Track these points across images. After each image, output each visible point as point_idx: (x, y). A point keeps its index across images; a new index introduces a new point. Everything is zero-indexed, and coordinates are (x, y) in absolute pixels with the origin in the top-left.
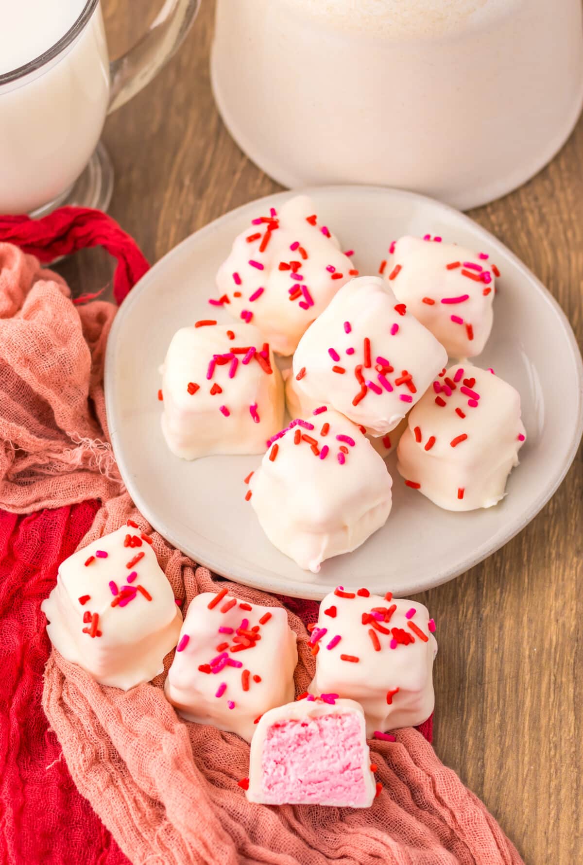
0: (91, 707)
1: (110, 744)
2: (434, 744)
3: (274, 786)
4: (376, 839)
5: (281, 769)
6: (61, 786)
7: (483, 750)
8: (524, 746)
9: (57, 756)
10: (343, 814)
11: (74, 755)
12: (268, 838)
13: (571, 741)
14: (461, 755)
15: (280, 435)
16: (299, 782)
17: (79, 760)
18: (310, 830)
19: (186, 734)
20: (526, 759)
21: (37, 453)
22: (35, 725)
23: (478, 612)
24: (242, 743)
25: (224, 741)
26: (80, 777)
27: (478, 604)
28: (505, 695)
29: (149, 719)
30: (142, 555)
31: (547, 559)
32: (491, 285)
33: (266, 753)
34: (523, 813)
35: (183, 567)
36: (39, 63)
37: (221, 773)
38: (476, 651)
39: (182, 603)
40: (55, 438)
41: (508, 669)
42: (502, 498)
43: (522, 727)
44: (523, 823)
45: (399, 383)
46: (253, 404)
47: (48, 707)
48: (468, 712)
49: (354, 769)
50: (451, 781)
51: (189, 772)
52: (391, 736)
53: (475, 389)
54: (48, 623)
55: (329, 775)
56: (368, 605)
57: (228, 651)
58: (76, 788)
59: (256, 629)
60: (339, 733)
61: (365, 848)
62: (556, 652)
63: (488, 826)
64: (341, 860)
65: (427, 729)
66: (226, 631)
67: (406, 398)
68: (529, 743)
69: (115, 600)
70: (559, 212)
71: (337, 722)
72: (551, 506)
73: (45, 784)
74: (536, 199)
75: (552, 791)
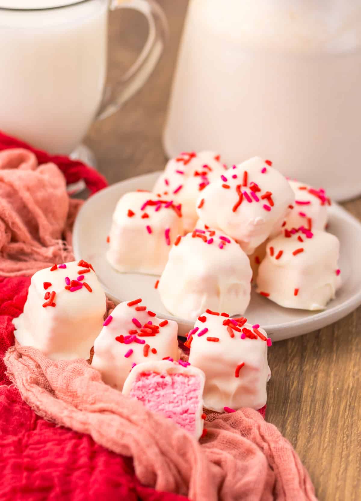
7: (297, 433)
8: (326, 434)
13: (359, 434)
20: (327, 440)
23: (301, 368)
27: (301, 365)
28: (315, 408)
30: (89, 271)
33: (133, 390)
34: (322, 464)
38: (297, 386)
41: (319, 396)
43: (325, 425)
44: (322, 469)
45: (263, 198)
46: (167, 228)
48: (288, 414)
54: (15, 330)
57: (136, 335)
60: (185, 387)
62: (351, 391)
67: (267, 208)
68: (330, 433)
71: (185, 379)
75: (343, 456)
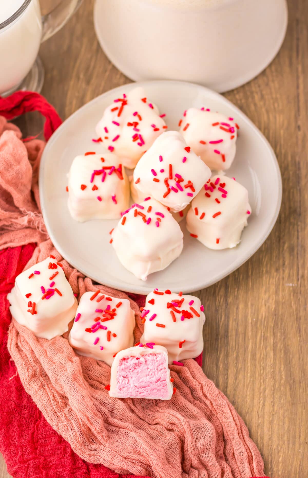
0: (32, 348)
1: (41, 367)
2: (203, 367)
3: (123, 389)
4: (173, 416)
5: (126, 381)
6: (17, 388)
7: (227, 370)
8: (248, 368)
9: (15, 373)
10: (157, 403)
11: (23, 373)
12: (119, 415)
13: (271, 366)
14: (216, 372)
15: (127, 212)
16: (135, 387)
17: (26, 375)
18: (141, 410)
19: (79, 363)
20: (249, 375)
21: (5, 219)
22: (4, 357)
23: (226, 300)
24: (107, 366)
25: (98, 366)
26: (26, 384)
27: (226, 296)
29: (60, 355)
30: (57, 273)
31: (261, 273)
32: (235, 134)
33: (119, 372)
34: (247, 402)
35: (78, 277)
36: (6, 24)
37: (97, 382)
38: (225, 320)
39: (77, 296)
40: (14, 211)
41: (241, 329)
42: (238, 243)
43: (247, 358)
44: (247, 407)
45: (186, 187)
46: (113, 195)
47: (10, 348)
48: (220, 351)
49: (162, 381)
50: (211, 386)
51: (80, 382)
52: (181, 363)
53: (225, 189)
54: (10, 305)
55: (150, 383)
56: (170, 298)
57: (100, 321)
58: (24, 389)
59: (114, 310)
60: (155, 363)
61: (168, 420)
62: (264, 321)
63: (229, 409)
64: (156, 426)
65: (199, 360)
66: (99, 311)
67: (190, 195)
68: (251, 367)
69: (44, 296)
70: (271, 93)
71: (154, 357)
72: (264, 246)
73: (9, 387)
74: (259, 86)
75: (261, 391)
